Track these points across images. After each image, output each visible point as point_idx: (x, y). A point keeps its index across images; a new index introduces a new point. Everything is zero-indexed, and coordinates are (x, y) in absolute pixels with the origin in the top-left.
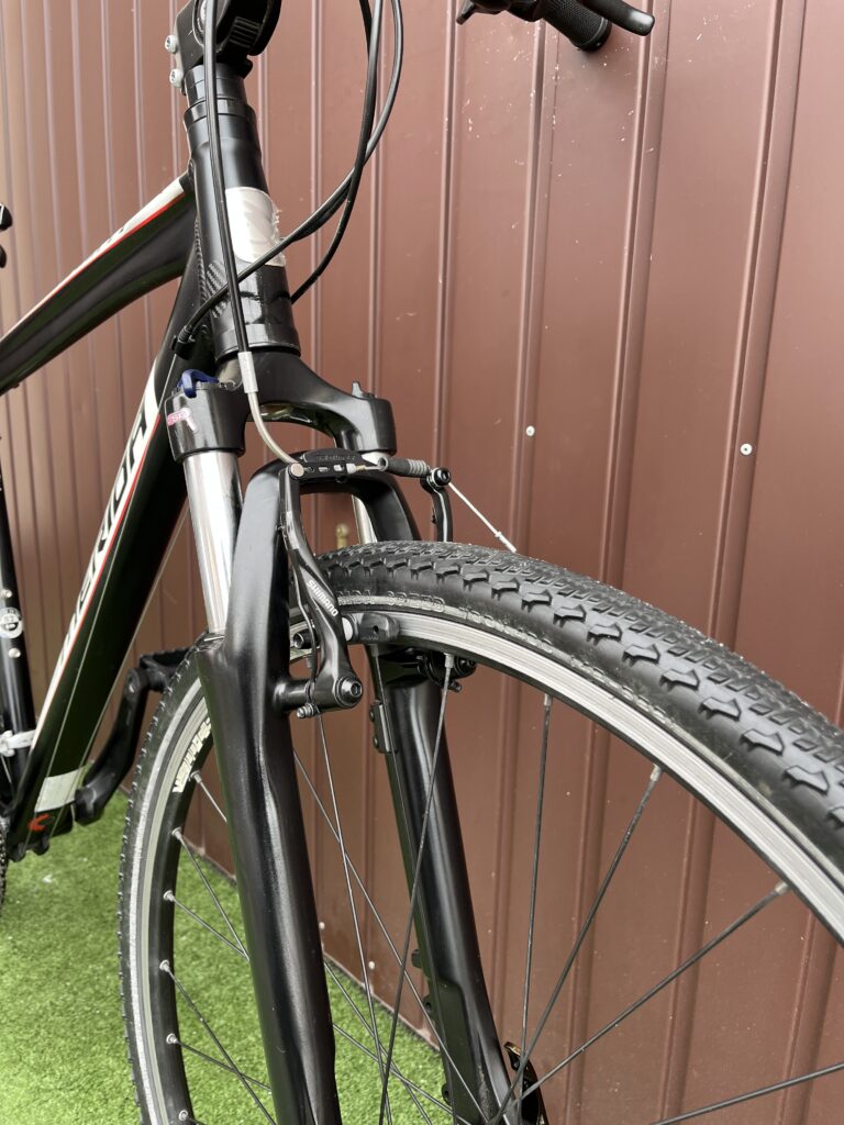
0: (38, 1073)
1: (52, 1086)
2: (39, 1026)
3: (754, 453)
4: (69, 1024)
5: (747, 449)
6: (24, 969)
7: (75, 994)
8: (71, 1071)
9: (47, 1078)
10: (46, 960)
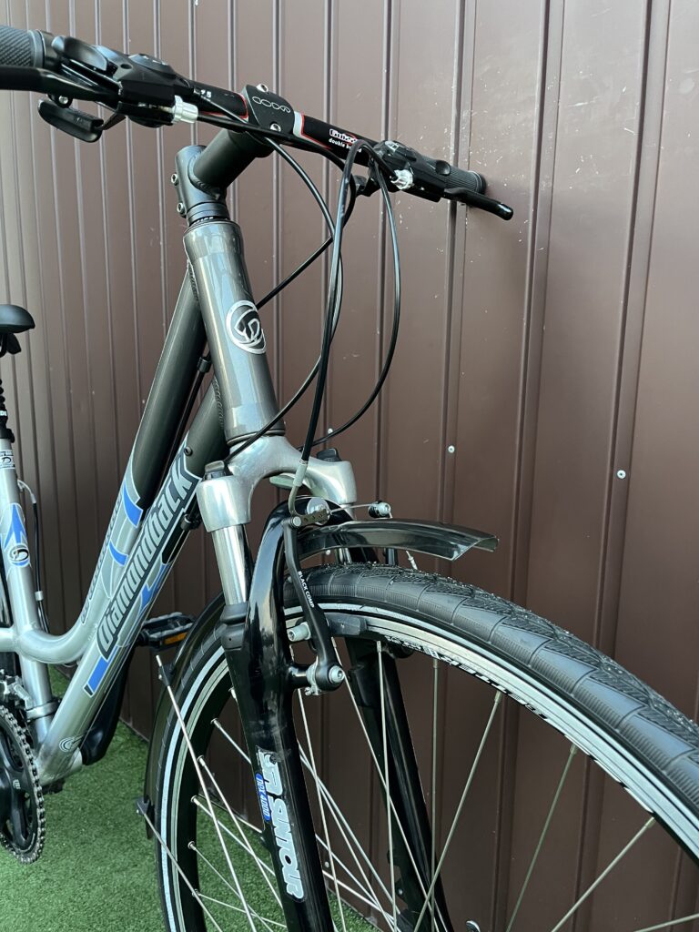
2: (62, 921)
3: (628, 477)
4: (86, 916)
5: (622, 474)
6: (45, 871)
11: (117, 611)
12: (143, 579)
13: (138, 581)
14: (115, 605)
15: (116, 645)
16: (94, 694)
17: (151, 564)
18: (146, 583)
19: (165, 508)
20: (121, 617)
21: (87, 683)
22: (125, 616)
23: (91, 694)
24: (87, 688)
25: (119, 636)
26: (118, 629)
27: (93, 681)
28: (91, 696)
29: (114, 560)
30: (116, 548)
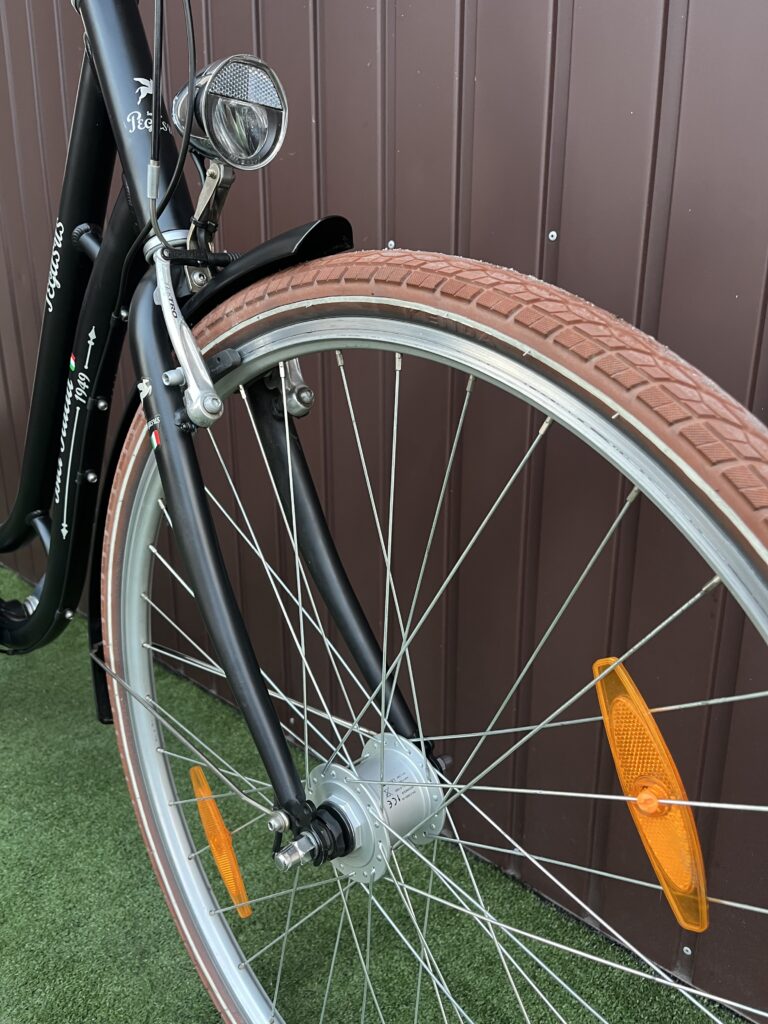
0: (18, 810)
1: (29, 818)
7: (48, 755)
8: (46, 807)
9: (26, 813)
10: (24, 733)
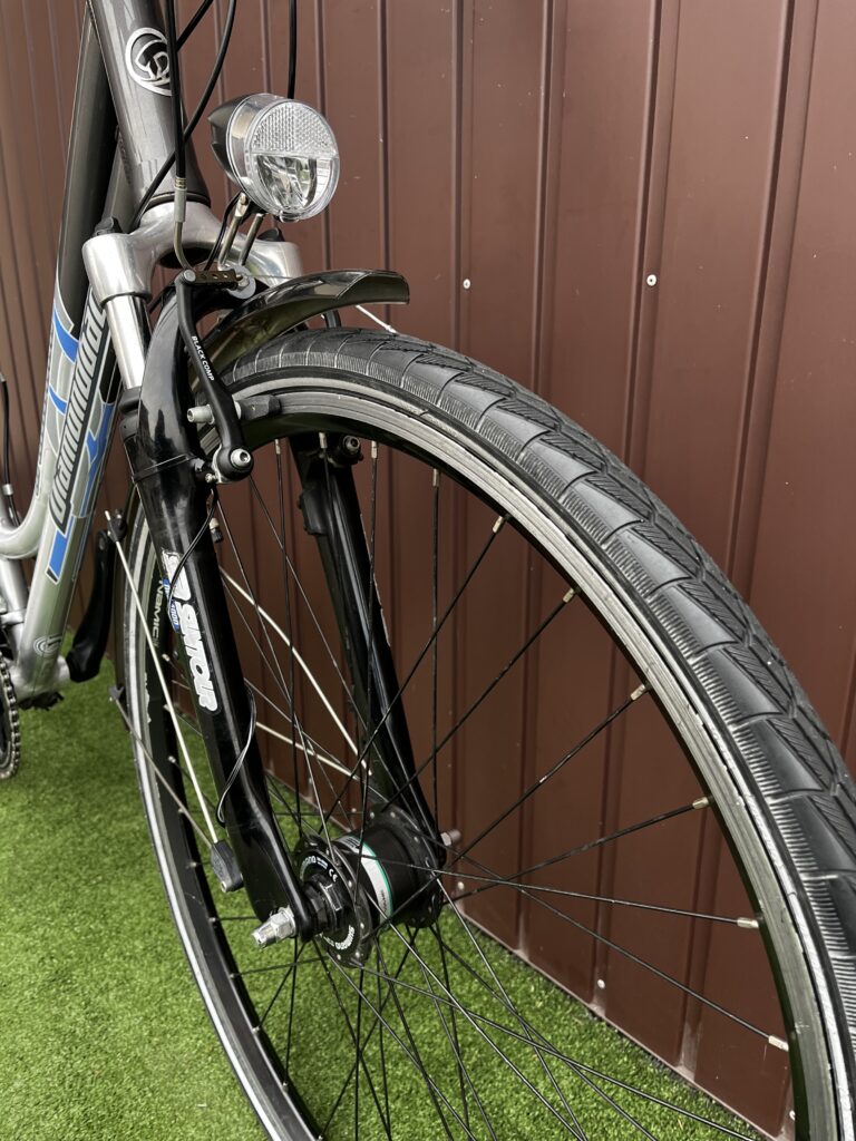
11: (63, 469)
12: (85, 423)
13: (79, 426)
14: (61, 462)
15: (71, 514)
16: (59, 579)
17: (89, 401)
18: (89, 429)
19: (91, 323)
20: (69, 476)
21: (48, 566)
22: (73, 473)
23: (56, 580)
24: (49, 572)
25: (71, 502)
26: (69, 492)
27: (55, 562)
28: (56, 583)
29: (57, 410)
30: (57, 394)
